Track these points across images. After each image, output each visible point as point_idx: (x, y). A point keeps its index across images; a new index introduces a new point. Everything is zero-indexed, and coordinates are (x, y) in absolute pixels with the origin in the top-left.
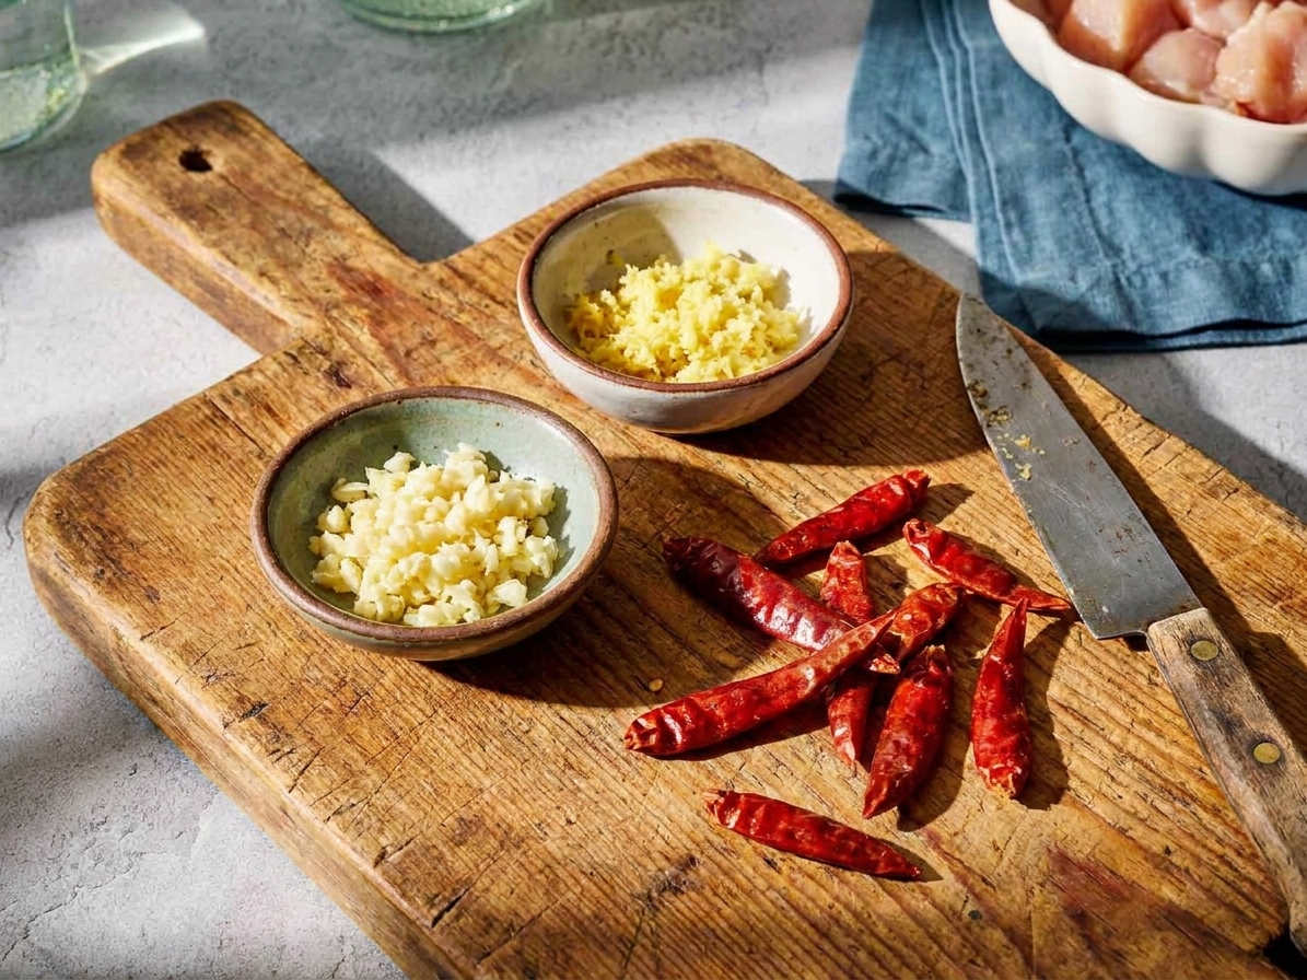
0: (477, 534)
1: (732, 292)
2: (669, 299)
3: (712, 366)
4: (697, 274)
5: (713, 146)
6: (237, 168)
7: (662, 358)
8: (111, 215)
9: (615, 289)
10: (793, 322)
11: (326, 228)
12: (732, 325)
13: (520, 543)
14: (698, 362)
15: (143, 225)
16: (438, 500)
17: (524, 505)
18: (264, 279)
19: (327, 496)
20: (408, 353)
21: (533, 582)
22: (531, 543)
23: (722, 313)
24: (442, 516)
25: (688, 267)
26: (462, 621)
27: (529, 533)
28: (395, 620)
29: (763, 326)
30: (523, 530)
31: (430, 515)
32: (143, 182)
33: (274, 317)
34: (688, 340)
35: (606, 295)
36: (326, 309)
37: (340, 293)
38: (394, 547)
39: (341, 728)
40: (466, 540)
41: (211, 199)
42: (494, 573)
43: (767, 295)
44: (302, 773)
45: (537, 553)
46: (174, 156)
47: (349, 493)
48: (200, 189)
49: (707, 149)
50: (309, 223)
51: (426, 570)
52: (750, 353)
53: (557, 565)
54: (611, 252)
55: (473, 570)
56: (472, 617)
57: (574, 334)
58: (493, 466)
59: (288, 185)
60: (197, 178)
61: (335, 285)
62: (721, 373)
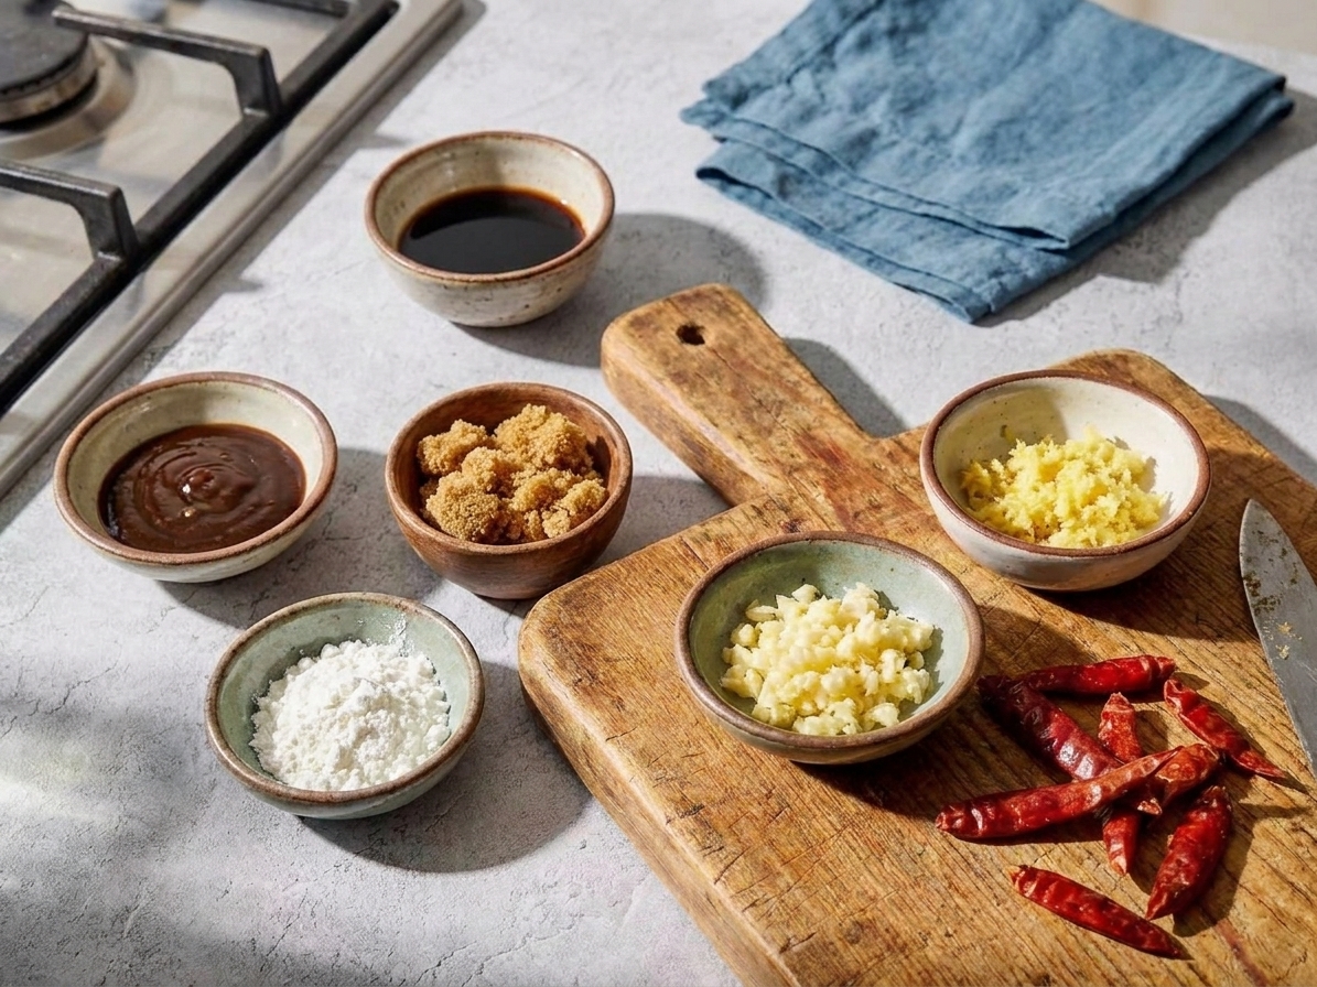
0: (863, 661)
1: (1104, 474)
2: (1050, 473)
3: (1081, 535)
4: (1078, 454)
5: (1130, 355)
6: (725, 343)
7: (1038, 524)
8: (615, 375)
9: (1005, 459)
10: (1155, 503)
11: (796, 401)
12: (1102, 501)
13: (898, 673)
14: (1068, 531)
15: (640, 385)
16: (834, 630)
17: (905, 640)
18: (741, 441)
19: (741, 616)
20: (856, 515)
21: (905, 707)
22: (907, 674)
23: (1094, 489)
24: (835, 643)
25: (1070, 447)
26: (842, 733)
27: (906, 665)
28: (787, 726)
29: (1129, 505)
30: (902, 662)
31: (825, 640)
32: (645, 350)
33: (745, 474)
34: (1061, 510)
35: (996, 465)
36: (790, 471)
37: (803, 459)
38: (792, 665)
39: (764, 831)
40: (853, 665)
41: (700, 367)
42: (872, 695)
43: (1135, 478)
44: (727, 867)
45: (912, 681)
46: (672, 329)
47: (759, 614)
48: (693, 358)
49: (1124, 358)
50: (781, 396)
51: (817, 686)
52: (1113, 525)
53: (927, 694)
54: (1004, 427)
55: (856, 690)
56: (850, 730)
57: (965, 493)
58: (884, 604)
59: (765, 361)
60: (691, 349)
61: (797, 450)
62: (1087, 541)
